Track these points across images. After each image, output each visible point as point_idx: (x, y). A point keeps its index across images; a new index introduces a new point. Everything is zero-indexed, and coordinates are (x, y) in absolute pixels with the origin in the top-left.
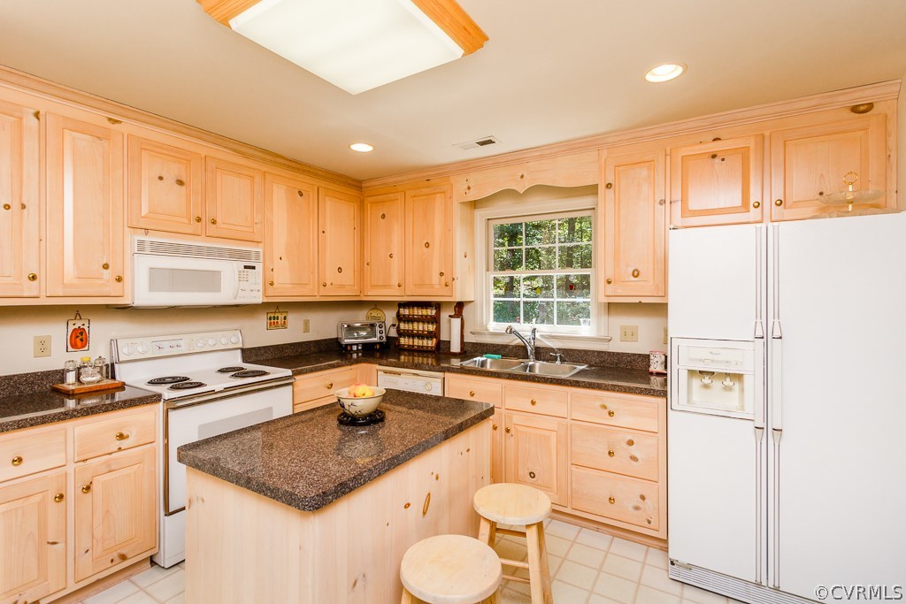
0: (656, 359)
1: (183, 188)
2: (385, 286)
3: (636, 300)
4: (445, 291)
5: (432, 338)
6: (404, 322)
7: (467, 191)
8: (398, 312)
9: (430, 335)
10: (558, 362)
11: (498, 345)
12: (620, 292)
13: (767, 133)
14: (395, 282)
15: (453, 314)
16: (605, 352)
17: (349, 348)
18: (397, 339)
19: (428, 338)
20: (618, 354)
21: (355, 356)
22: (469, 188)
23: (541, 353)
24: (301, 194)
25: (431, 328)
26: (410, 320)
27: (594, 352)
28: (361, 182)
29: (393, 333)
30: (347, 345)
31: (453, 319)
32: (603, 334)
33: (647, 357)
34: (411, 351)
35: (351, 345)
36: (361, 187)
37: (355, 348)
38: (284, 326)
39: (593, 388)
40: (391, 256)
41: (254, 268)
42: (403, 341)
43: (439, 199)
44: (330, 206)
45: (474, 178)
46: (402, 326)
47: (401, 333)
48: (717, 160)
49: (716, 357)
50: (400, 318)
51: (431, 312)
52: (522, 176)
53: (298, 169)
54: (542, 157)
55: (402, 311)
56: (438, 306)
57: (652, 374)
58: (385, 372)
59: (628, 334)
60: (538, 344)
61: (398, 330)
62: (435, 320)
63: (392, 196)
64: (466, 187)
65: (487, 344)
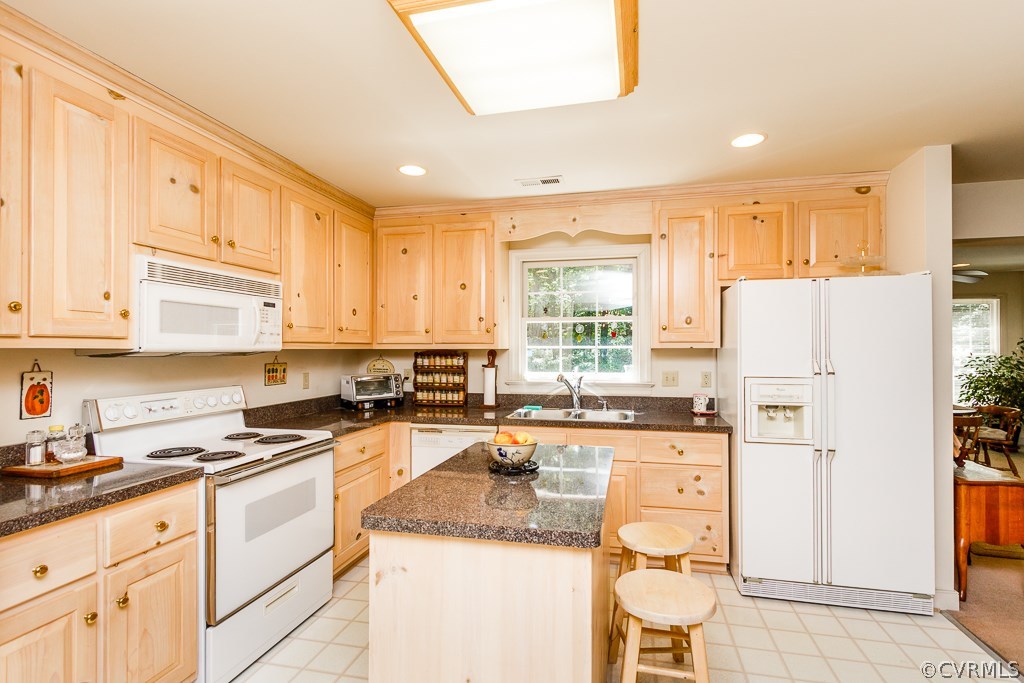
0: (700, 402)
1: (198, 196)
2: (407, 333)
3: (688, 346)
4: (486, 338)
5: (458, 392)
6: (422, 374)
7: (512, 230)
8: (415, 362)
9: (457, 388)
10: (605, 409)
11: (537, 396)
12: (673, 338)
13: (796, 202)
14: (421, 327)
15: (486, 363)
16: (649, 398)
17: (360, 406)
18: (413, 394)
19: (453, 391)
20: (661, 398)
21: (367, 415)
22: (514, 227)
23: (587, 402)
24: (318, 217)
25: (458, 379)
26: (428, 371)
27: (638, 398)
28: (374, 209)
29: (409, 387)
30: (358, 403)
31: (486, 369)
32: (646, 379)
33: (690, 401)
34: (432, 406)
35: (363, 402)
36: (373, 215)
37: (367, 406)
38: (283, 381)
39: (663, 430)
40: (415, 298)
41: (273, 305)
42: (420, 396)
43: (478, 236)
44: (345, 232)
45: (520, 217)
46: (420, 379)
47: (418, 387)
48: (758, 222)
49: (783, 393)
50: (417, 370)
51: (457, 362)
52: (574, 220)
53: (316, 186)
54: (596, 202)
55: (419, 361)
56: (465, 354)
57: (695, 415)
58: (421, 430)
59: (671, 379)
60: (583, 393)
61: (415, 383)
62: (462, 371)
63: (416, 229)
64: (510, 226)
65: (524, 395)
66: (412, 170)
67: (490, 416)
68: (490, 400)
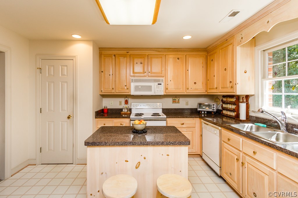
1: (142, 64)
2: (213, 89)
4: (231, 90)
5: (235, 112)
7: (241, 40)
11: (266, 119)
15: (242, 101)
17: (201, 112)
19: (233, 112)
21: (203, 115)
22: (242, 38)
24: (178, 59)
25: (234, 107)
26: (227, 103)
29: (220, 108)
30: (200, 111)
34: (227, 117)
35: (202, 111)
37: (203, 112)
38: (178, 102)
41: (161, 84)
42: (224, 112)
43: (230, 47)
44: (191, 61)
45: (244, 32)
46: (224, 105)
47: (224, 109)
50: (223, 102)
51: (233, 100)
52: (268, 22)
53: (177, 51)
55: (223, 99)
58: (204, 123)
61: (222, 107)
62: (235, 104)
65: (260, 118)
66: (187, 37)
68: (242, 117)
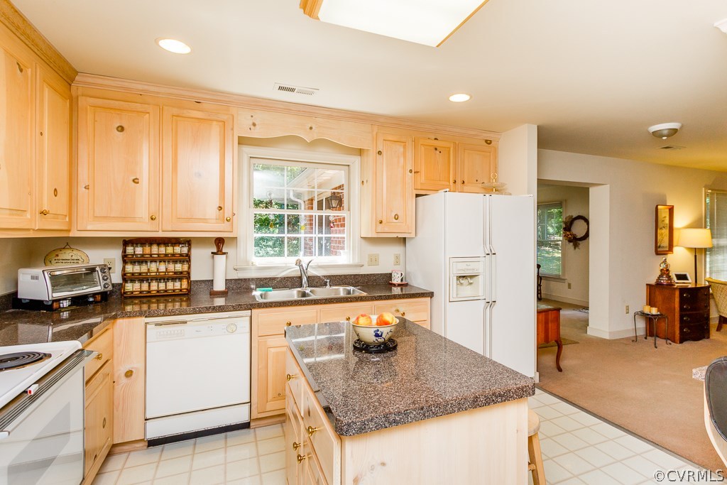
0: (398, 276)
3: (395, 236)
4: (225, 226)
5: (180, 279)
6: (133, 262)
7: (252, 127)
8: (124, 251)
9: (178, 276)
10: (328, 287)
11: (265, 278)
12: (386, 230)
13: (457, 143)
15: (215, 251)
16: (359, 275)
18: (121, 286)
19: (174, 279)
20: (368, 275)
22: (254, 125)
26: (141, 260)
27: (351, 275)
28: (77, 73)
31: (215, 256)
32: (357, 261)
33: (389, 276)
34: (146, 297)
35: (58, 301)
36: (73, 80)
37: (64, 304)
39: (391, 299)
40: (135, 181)
42: (129, 287)
46: (129, 268)
47: (127, 278)
48: (438, 152)
49: (469, 267)
50: (126, 259)
51: (180, 250)
52: (311, 128)
54: (330, 117)
55: (130, 250)
56: (188, 242)
57: (394, 285)
58: (158, 324)
59: (374, 260)
61: (124, 274)
62: (186, 258)
63: (139, 107)
64: (251, 123)
65: (252, 279)
67: (220, 302)
68: (220, 286)
